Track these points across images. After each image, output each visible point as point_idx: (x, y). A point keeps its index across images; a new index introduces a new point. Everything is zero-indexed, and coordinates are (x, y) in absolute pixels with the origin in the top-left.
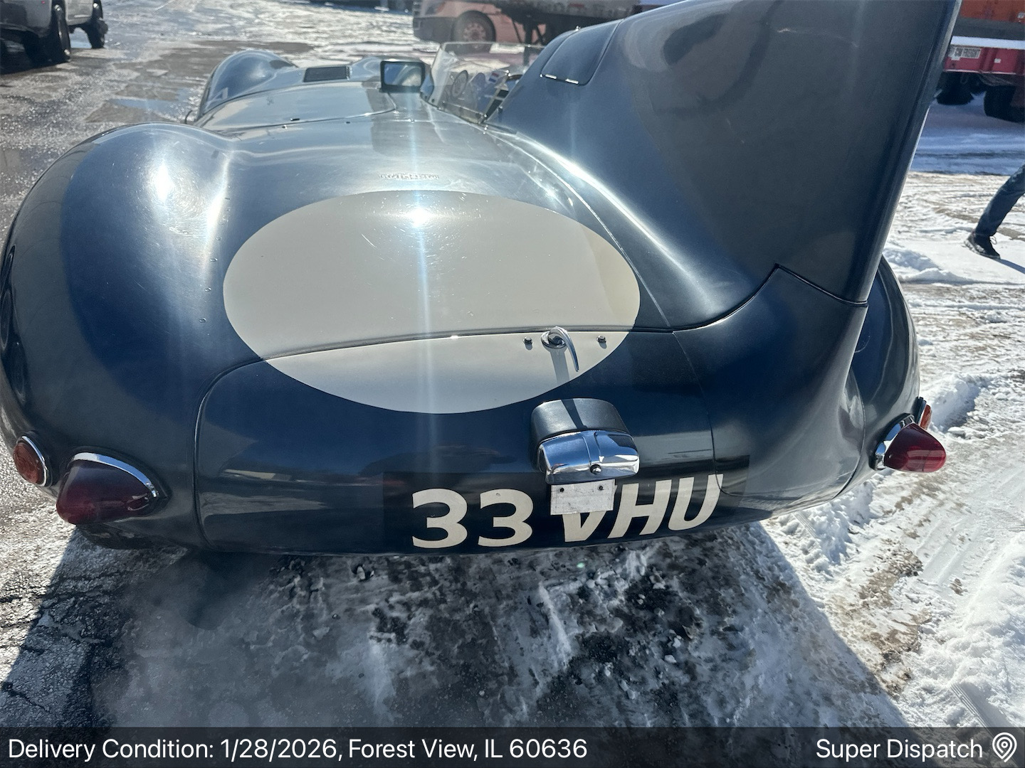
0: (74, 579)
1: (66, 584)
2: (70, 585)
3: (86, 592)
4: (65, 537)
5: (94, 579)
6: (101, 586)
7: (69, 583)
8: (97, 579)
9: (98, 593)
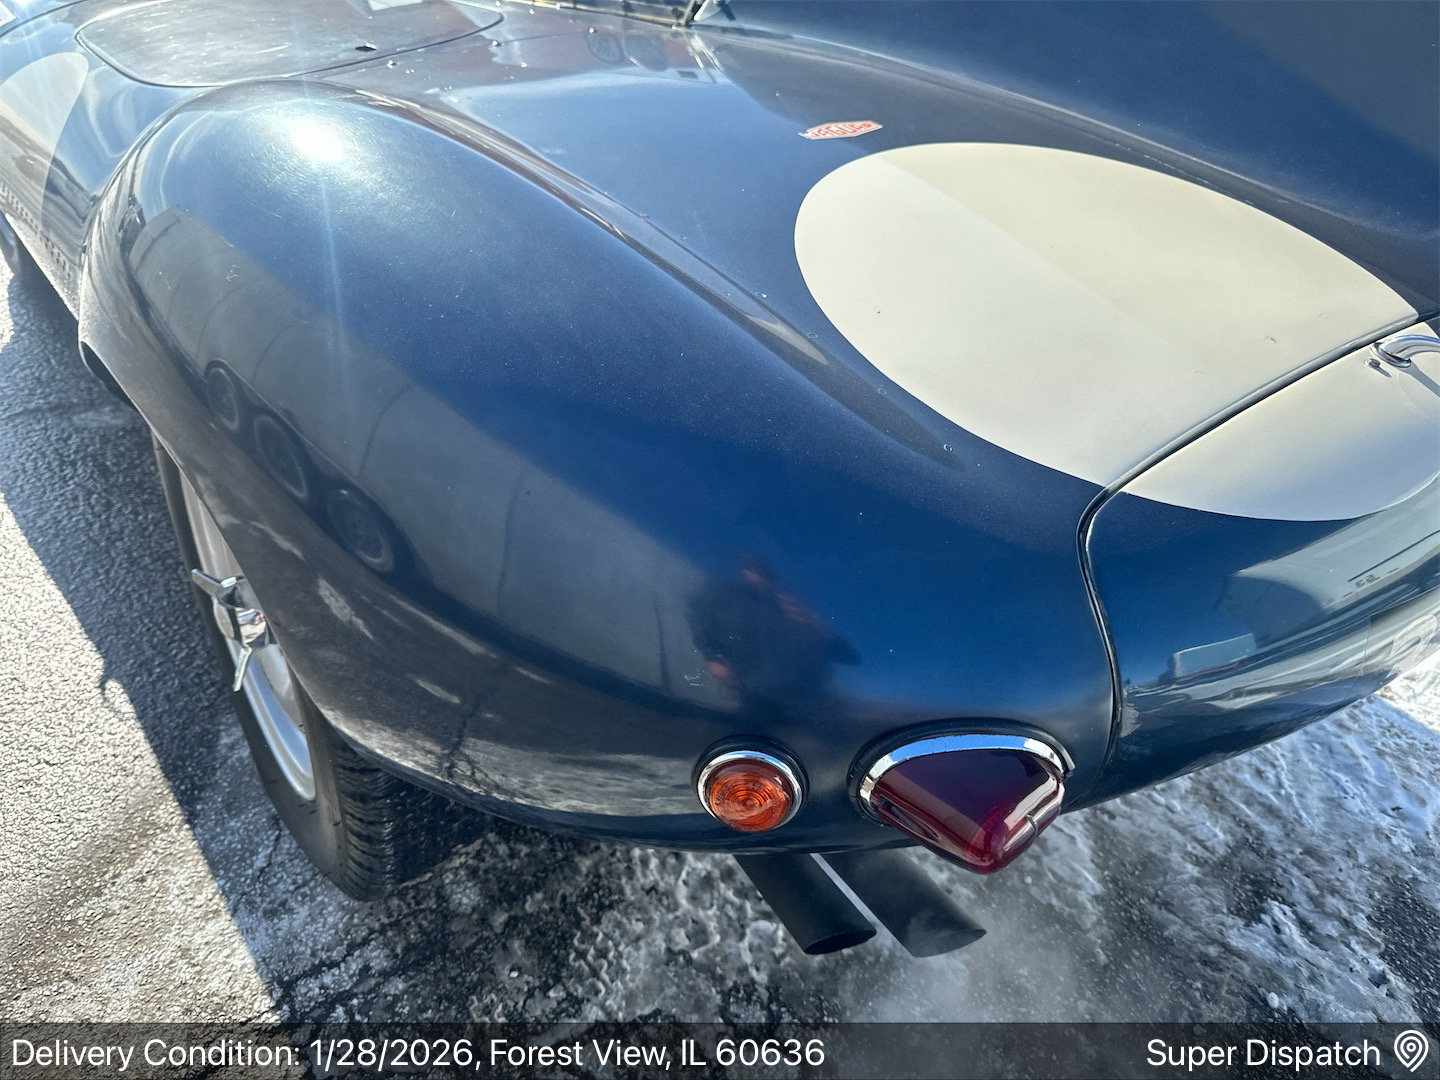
0: (305, 975)
1: (304, 990)
2: (310, 989)
3: (351, 989)
4: (216, 912)
5: (344, 960)
6: (366, 969)
7: (306, 985)
8: (349, 958)
9: (373, 982)
